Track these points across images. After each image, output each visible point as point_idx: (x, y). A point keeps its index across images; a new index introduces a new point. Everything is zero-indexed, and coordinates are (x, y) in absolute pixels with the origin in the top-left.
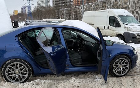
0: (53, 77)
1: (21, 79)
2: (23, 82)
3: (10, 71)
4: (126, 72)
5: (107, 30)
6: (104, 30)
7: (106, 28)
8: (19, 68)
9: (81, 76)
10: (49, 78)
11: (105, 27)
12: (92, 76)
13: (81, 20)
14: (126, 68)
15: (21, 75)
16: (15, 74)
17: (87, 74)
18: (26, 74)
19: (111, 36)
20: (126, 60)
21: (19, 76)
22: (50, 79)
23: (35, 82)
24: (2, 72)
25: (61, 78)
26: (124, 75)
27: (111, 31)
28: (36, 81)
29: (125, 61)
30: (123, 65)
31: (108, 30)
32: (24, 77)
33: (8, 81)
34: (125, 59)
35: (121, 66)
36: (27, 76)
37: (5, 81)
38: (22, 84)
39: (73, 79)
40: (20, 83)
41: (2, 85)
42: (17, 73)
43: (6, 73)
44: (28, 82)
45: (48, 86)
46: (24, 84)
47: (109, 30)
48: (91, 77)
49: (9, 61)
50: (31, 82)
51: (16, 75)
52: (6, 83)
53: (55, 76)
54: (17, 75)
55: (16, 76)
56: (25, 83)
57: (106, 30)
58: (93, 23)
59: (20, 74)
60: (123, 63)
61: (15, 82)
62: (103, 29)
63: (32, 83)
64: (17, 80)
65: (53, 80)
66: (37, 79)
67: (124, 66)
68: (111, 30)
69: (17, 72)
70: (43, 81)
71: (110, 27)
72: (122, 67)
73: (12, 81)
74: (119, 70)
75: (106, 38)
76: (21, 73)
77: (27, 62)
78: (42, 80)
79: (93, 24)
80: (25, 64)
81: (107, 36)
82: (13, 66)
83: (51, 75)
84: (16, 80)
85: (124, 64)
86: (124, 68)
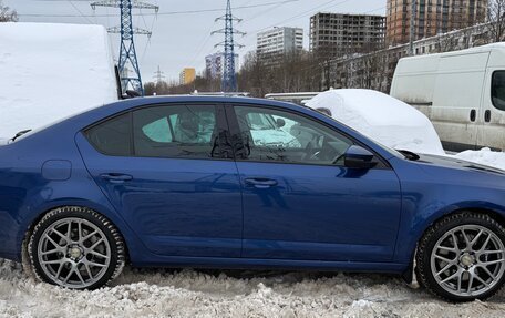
0: (202, 279)
1: (86, 278)
2: (91, 288)
3: (54, 248)
4: (492, 284)
5: (480, 127)
6: (472, 126)
7: (480, 116)
8: (81, 239)
9: (305, 285)
11: (473, 114)
13: (387, 92)
14: (489, 267)
15: (87, 263)
16: (68, 257)
18: (103, 261)
19: (492, 149)
20: (491, 235)
21: (81, 264)
23: (127, 289)
24: (29, 248)
25: (228, 285)
26: (483, 298)
27: (496, 128)
28: (133, 286)
29: (484, 237)
30: (478, 253)
31: (487, 127)
32: (95, 270)
33: (47, 280)
34: (488, 231)
35: (467, 259)
36: (105, 267)
37: (38, 277)
38: (86, 293)
39: (264, 290)
40: (83, 289)
41: (28, 292)
42: (73, 257)
43: (41, 253)
44: (107, 288)
45: (168, 307)
46: (93, 293)
47: (492, 124)
48: (345, 291)
49: (51, 212)
50: (114, 290)
51: (73, 263)
52: (40, 286)
53: (208, 277)
54: (76, 261)
55: (70, 264)
56: (97, 291)
57: (479, 123)
58: (428, 101)
59: (84, 260)
60: (477, 247)
61: (68, 286)
62: (466, 123)
63: (117, 293)
64: (74, 277)
66: (137, 282)
67: (482, 258)
68: (498, 124)
69: (75, 251)
70: (157, 290)
71: (495, 112)
72: (476, 262)
73: (59, 282)
74: (458, 274)
75: (472, 156)
76: (90, 257)
77: (108, 220)
78: (155, 286)
79: (431, 104)
80: (101, 227)
81: (477, 148)
82: (63, 229)
83: (195, 273)
84: (70, 279)
85: (483, 251)
86: (483, 265)
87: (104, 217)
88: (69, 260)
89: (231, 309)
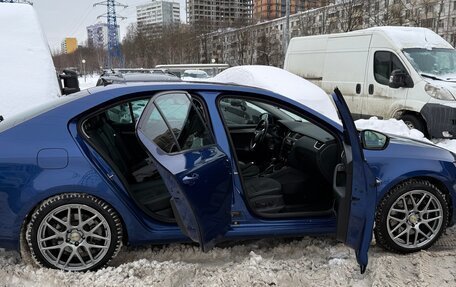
0: (190, 251)
1: (86, 259)
2: (94, 269)
3: (54, 234)
4: (432, 237)
5: (365, 98)
6: (358, 97)
7: (365, 89)
8: (82, 224)
9: (280, 249)
10: (176, 255)
11: (358, 88)
12: (317, 249)
13: (281, 67)
14: (431, 223)
15: (88, 246)
16: (67, 241)
17: (302, 243)
18: (102, 242)
19: (380, 118)
20: (432, 197)
21: (82, 248)
22: (179, 258)
23: (131, 268)
24: (28, 235)
26: (425, 248)
27: (379, 99)
28: (136, 264)
29: (427, 199)
30: (422, 212)
31: (371, 98)
32: (96, 252)
33: (48, 265)
34: (430, 194)
35: (414, 218)
36: (106, 248)
37: (37, 263)
38: (89, 274)
39: (256, 258)
40: (85, 271)
41: (27, 279)
42: (74, 240)
43: (40, 240)
44: (109, 268)
45: (175, 281)
46: (97, 274)
47: (375, 96)
48: (315, 251)
49: (50, 200)
50: (119, 269)
51: (73, 246)
52: (41, 271)
53: (196, 249)
54: (76, 245)
55: (71, 249)
56: (100, 271)
57: (363, 95)
58: (319, 76)
59: (83, 243)
60: (421, 207)
61: (70, 269)
62: (352, 95)
63: (123, 271)
64: (75, 260)
65: (189, 262)
66: (138, 259)
67: (425, 217)
68: (380, 96)
69: (75, 234)
70: (158, 266)
71: (377, 86)
72: (419, 220)
73: (60, 266)
74: (408, 230)
75: (365, 124)
76: (89, 240)
77: (107, 203)
78: (155, 262)
79: (321, 79)
80: (100, 211)
81: (367, 117)
82: (62, 215)
83: (183, 247)
84: (71, 262)
85: (426, 211)
86: (425, 222)
87: (103, 201)
88: (68, 244)
89: (235, 278)
